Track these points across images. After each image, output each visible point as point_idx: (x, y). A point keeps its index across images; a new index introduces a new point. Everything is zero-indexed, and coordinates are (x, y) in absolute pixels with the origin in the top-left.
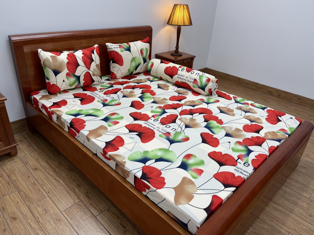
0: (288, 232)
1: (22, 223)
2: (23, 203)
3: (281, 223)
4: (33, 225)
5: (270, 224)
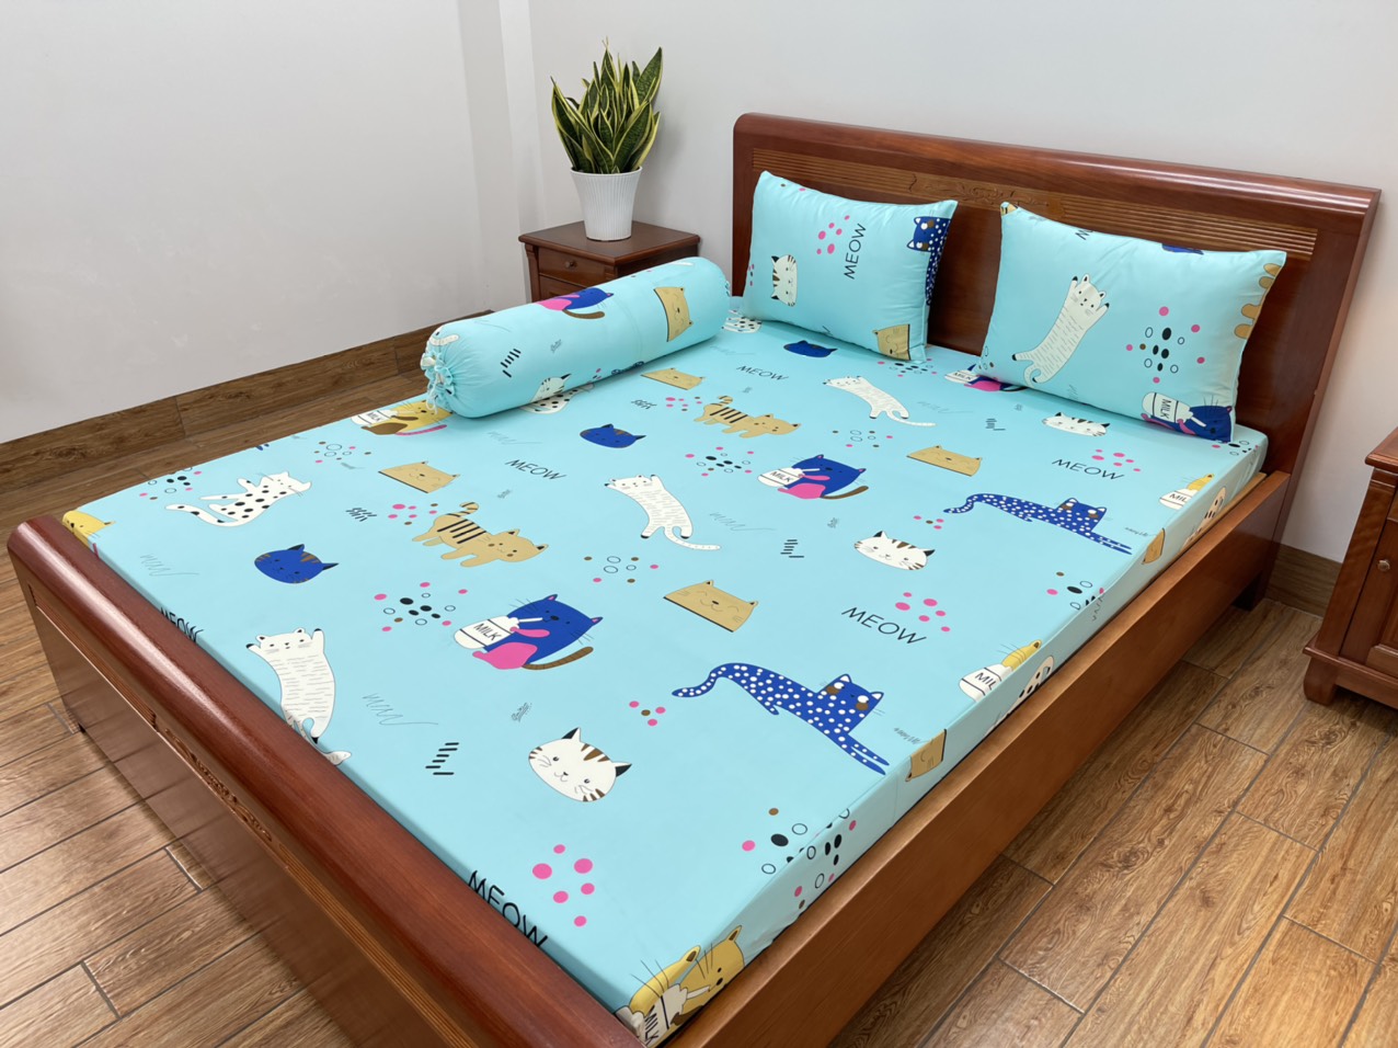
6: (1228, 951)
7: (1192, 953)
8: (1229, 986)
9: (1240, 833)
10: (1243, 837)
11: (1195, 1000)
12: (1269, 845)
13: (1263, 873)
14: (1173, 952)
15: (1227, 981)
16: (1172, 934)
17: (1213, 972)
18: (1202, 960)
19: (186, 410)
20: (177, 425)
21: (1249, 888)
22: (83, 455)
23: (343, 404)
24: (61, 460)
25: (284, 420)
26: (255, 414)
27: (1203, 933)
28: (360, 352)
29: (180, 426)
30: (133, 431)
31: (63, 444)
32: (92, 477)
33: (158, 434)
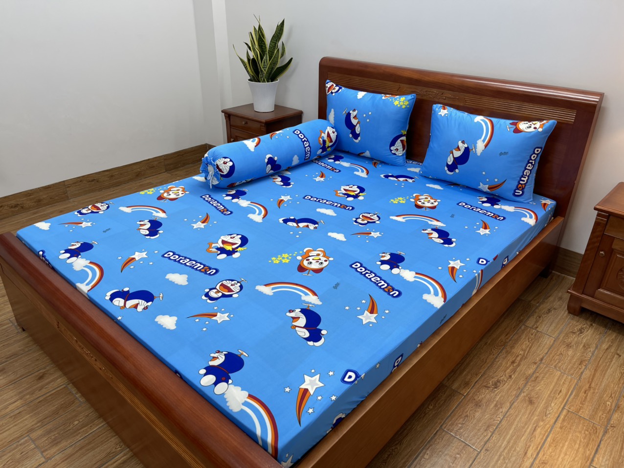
6: (542, 423)
7: (526, 424)
8: (542, 438)
9: (544, 372)
10: (546, 374)
11: (528, 445)
12: (557, 377)
13: (555, 390)
14: (517, 424)
15: (541, 437)
16: (517, 416)
17: (535, 433)
18: (530, 428)
19: (69, 187)
20: (65, 194)
21: (549, 396)
22: (22, 207)
23: (141, 185)
24: (12, 209)
25: (114, 192)
26: (100, 189)
27: (530, 415)
28: (148, 161)
29: (66, 194)
30: (44, 197)
31: (13, 202)
32: (26, 217)
33: (57, 198)
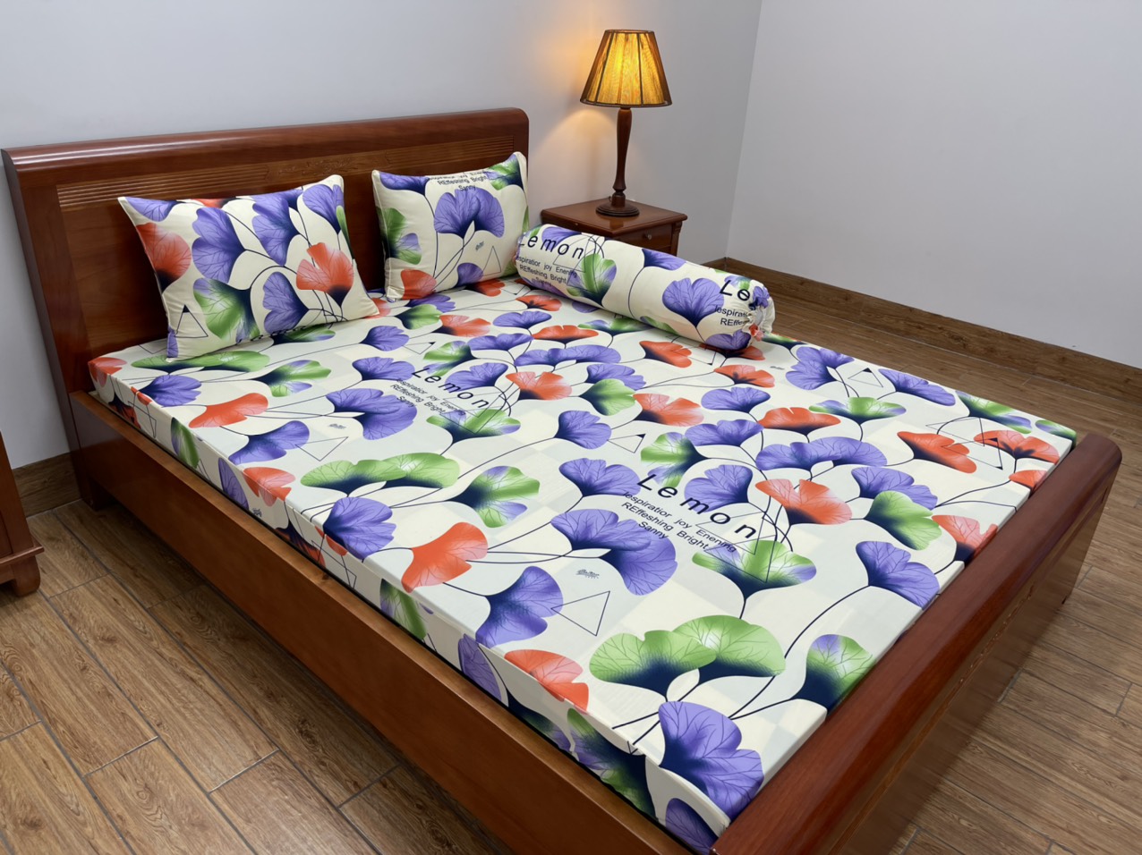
0: (1046, 838)
1: (63, 839)
2: (65, 767)
3: (1020, 806)
4: (104, 847)
5: (981, 810)
